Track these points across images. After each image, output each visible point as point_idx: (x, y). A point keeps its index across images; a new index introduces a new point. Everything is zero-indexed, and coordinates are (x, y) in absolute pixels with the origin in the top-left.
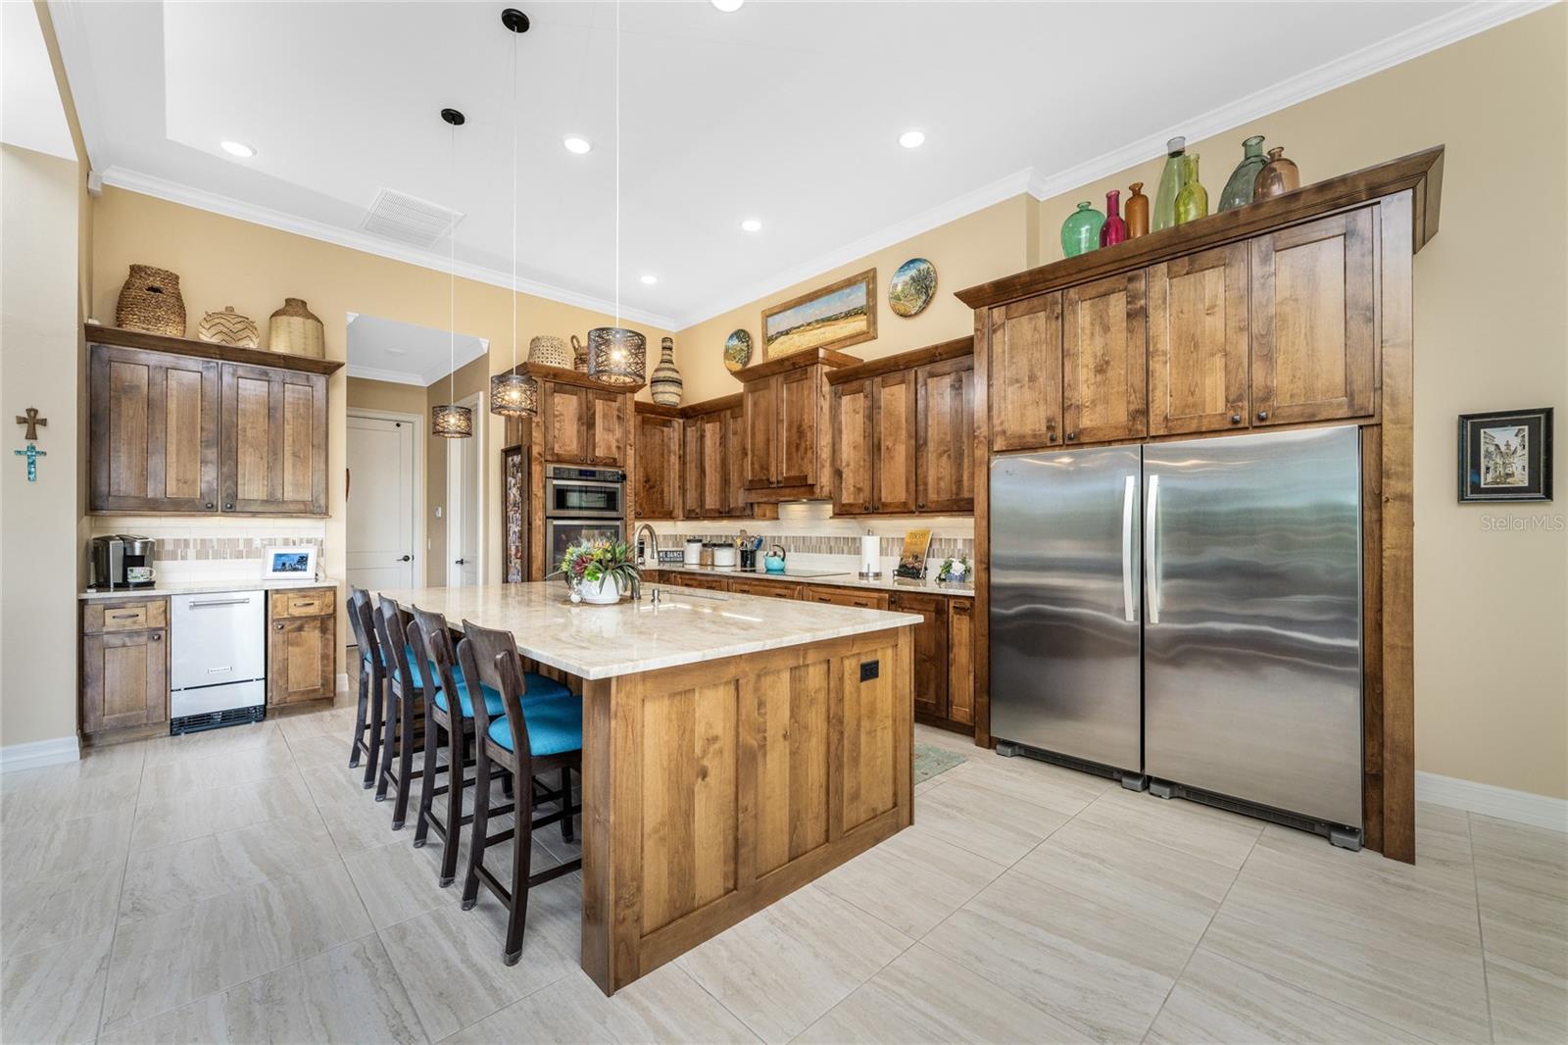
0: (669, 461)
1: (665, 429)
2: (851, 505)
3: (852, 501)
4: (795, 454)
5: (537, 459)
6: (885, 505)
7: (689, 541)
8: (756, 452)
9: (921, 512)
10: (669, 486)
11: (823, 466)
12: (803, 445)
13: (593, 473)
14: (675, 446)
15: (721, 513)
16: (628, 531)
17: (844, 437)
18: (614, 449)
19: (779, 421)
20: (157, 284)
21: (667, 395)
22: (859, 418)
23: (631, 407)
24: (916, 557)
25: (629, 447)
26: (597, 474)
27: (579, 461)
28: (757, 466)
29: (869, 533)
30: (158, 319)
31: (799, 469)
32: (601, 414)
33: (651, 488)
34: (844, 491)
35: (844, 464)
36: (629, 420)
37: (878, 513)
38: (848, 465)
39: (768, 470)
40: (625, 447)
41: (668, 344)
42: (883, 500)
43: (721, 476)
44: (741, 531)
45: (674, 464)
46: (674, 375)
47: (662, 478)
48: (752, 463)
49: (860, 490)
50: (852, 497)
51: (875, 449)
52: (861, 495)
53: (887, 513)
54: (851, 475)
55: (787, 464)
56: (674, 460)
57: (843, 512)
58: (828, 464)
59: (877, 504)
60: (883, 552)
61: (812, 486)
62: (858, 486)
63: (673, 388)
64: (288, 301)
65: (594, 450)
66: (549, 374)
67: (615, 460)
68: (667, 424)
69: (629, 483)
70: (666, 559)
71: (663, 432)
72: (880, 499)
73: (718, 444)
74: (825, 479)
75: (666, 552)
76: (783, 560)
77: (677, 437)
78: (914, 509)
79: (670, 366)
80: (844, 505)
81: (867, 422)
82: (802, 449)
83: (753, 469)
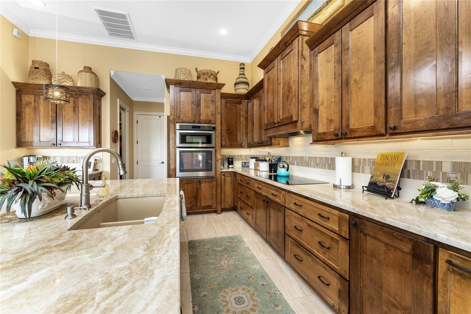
0: (240, 120)
1: (238, 105)
2: (324, 133)
3: (325, 131)
4: (286, 103)
5: (172, 121)
6: (352, 131)
7: (251, 158)
8: (269, 107)
9: (392, 134)
10: (240, 132)
11: (304, 107)
12: (291, 95)
13: (199, 127)
14: (243, 113)
15: (259, 144)
16: (217, 153)
17: (320, 83)
18: (210, 116)
19: (279, 84)
20: (37, 66)
21: (240, 90)
22: (331, 66)
23: (218, 96)
24: (388, 177)
25: (217, 114)
26: (201, 127)
27: (192, 122)
28: (269, 115)
29: (342, 154)
30: (37, 78)
31: (289, 112)
32: (204, 100)
33: (230, 133)
34: (320, 124)
35: (320, 103)
36: (218, 102)
37: (346, 138)
38: (322, 104)
39: (273, 116)
40: (215, 114)
41: (242, 66)
42: (351, 127)
43: (259, 125)
44: (268, 153)
45: (243, 121)
46: (244, 80)
47: (236, 129)
48: (267, 114)
49: (331, 121)
50: (325, 127)
51: (344, 85)
52: (333, 125)
53: (354, 138)
54: (324, 110)
55: (282, 110)
56: (243, 119)
57: (319, 139)
58: (308, 106)
59: (345, 131)
60: (355, 168)
61: (296, 122)
62: (330, 119)
63: (243, 86)
64: (85, 67)
65: (200, 116)
66: (177, 83)
67: (210, 121)
68: (240, 103)
69: (217, 131)
70: (245, 166)
71: (237, 106)
72: (348, 126)
73: (258, 108)
74: (306, 116)
75: (245, 162)
76: (287, 170)
77: (244, 108)
78: (383, 131)
79: (243, 76)
80: (319, 134)
81: (337, 66)
82: (290, 98)
83: (267, 117)
